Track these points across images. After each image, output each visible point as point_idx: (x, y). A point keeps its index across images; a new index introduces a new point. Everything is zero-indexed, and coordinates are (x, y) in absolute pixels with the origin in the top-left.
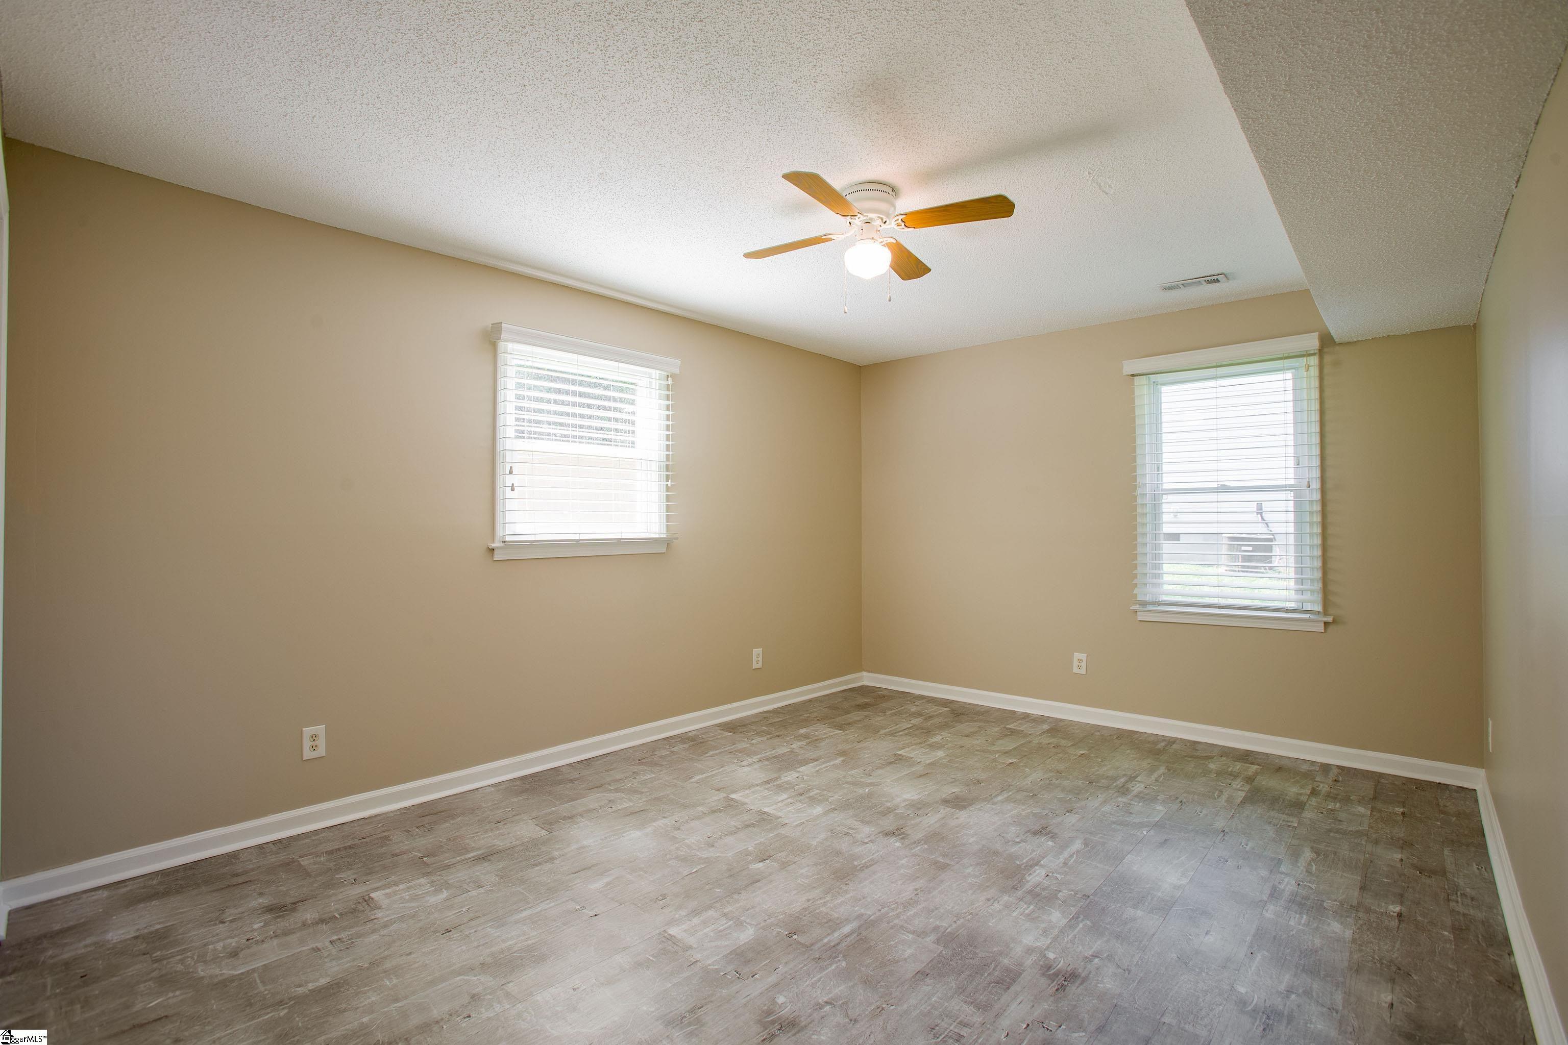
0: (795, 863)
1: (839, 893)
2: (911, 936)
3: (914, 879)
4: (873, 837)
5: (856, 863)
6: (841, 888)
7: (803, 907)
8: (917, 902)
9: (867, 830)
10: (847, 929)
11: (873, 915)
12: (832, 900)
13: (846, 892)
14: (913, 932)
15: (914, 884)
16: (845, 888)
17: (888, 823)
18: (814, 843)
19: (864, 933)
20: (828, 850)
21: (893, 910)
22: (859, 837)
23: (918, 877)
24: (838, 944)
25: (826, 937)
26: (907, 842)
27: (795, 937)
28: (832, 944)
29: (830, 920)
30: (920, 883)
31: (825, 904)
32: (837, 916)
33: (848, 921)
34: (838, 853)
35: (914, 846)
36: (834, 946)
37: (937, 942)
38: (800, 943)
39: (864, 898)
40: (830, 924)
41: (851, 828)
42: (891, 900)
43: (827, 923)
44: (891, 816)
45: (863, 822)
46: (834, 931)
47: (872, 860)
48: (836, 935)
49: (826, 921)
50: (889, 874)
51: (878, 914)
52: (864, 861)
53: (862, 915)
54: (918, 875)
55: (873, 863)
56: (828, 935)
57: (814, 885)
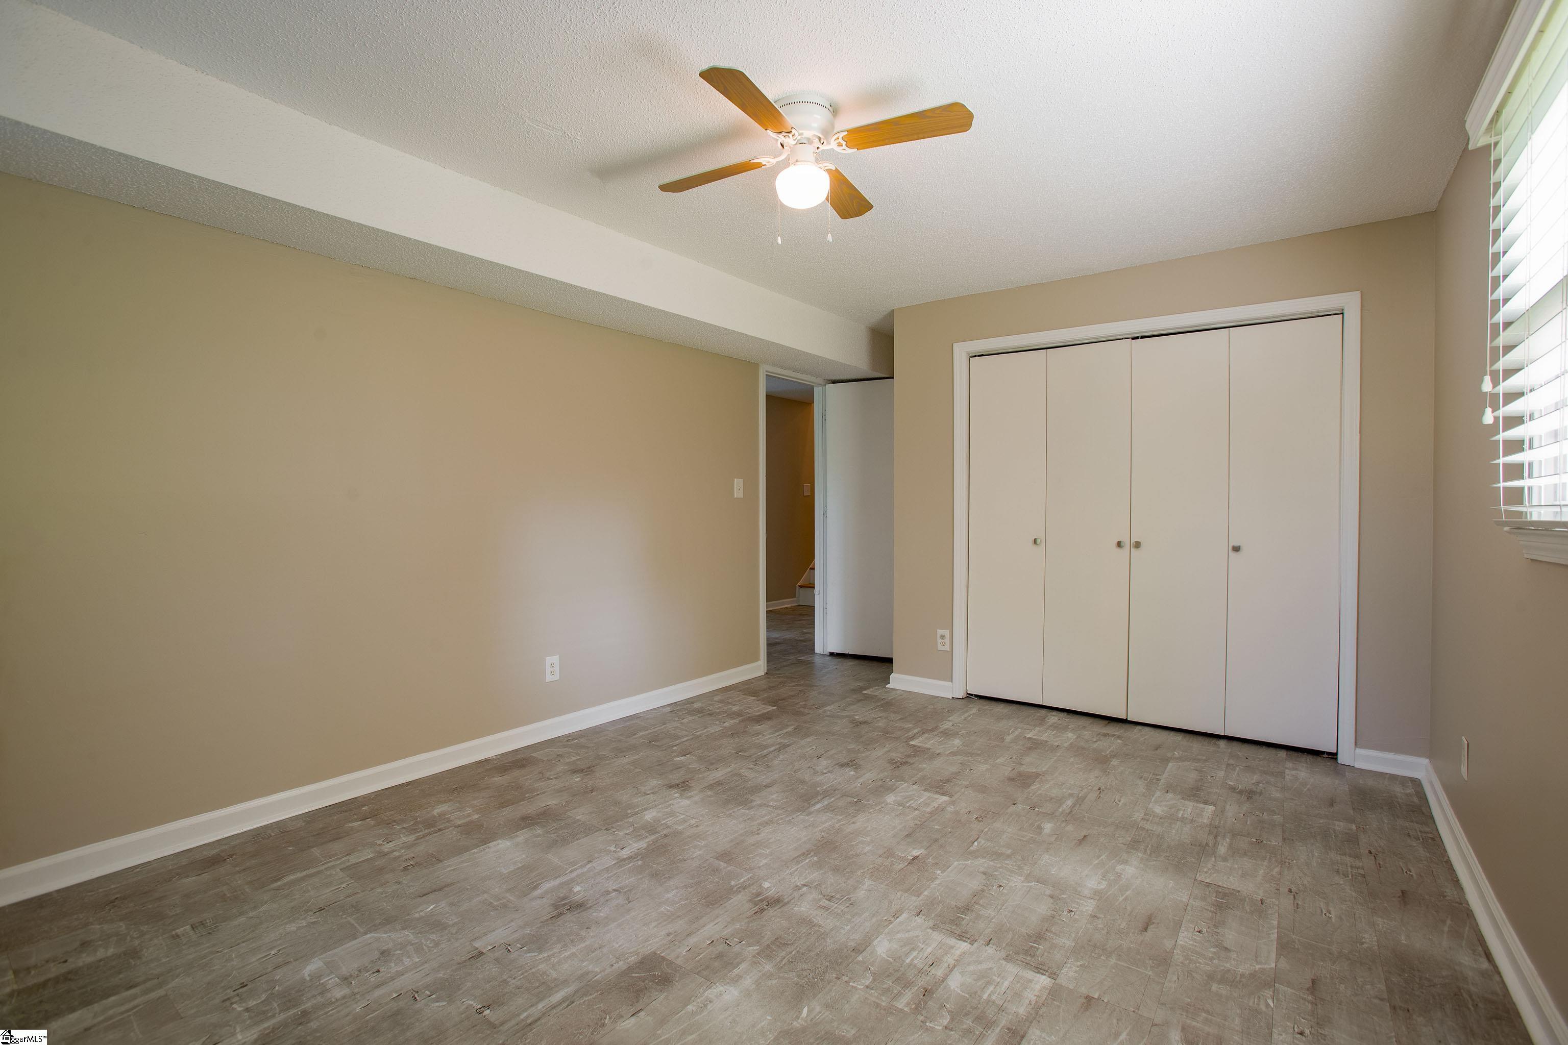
0: (880, 856)
1: (828, 830)
2: (771, 804)
3: (758, 843)
4: (796, 894)
5: (815, 858)
6: (827, 833)
7: (857, 818)
8: (760, 824)
9: (804, 908)
10: (818, 806)
11: (799, 815)
12: (834, 824)
13: (822, 831)
14: (768, 806)
15: (758, 839)
16: (824, 834)
17: (774, 922)
18: (868, 883)
19: (806, 804)
20: (848, 873)
21: (782, 819)
22: (815, 895)
23: (753, 845)
24: (823, 798)
25: (833, 801)
26: (754, 889)
27: (855, 800)
28: (828, 798)
29: (832, 811)
30: (752, 840)
31: (839, 821)
32: (828, 814)
33: (818, 811)
34: (836, 870)
35: (747, 883)
36: (826, 796)
37: (752, 801)
38: (852, 797)
39: (806, 827)
40: (832, 809)
41: (826, 909)
42: (783, 825)
43: (834, 809)
44: (768, 937)
45: (811, 922)
46: (827, 805)
47: (798, 863)
48: (826, 803)
49: (836, 810)
50: (781, 848)
51: (794, 816)
52: (807, 861)
53: (807, 815)
54: (753, 847)
55: (796, 860)
56: (832, 802)
57: (852, 835)
